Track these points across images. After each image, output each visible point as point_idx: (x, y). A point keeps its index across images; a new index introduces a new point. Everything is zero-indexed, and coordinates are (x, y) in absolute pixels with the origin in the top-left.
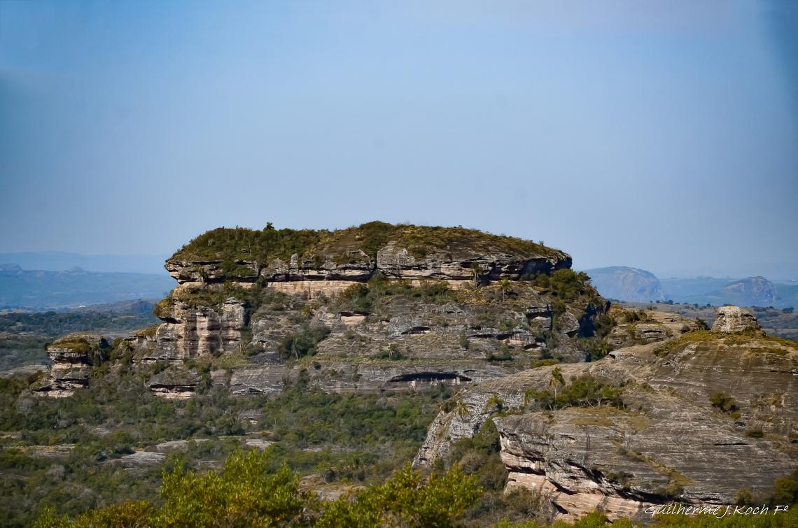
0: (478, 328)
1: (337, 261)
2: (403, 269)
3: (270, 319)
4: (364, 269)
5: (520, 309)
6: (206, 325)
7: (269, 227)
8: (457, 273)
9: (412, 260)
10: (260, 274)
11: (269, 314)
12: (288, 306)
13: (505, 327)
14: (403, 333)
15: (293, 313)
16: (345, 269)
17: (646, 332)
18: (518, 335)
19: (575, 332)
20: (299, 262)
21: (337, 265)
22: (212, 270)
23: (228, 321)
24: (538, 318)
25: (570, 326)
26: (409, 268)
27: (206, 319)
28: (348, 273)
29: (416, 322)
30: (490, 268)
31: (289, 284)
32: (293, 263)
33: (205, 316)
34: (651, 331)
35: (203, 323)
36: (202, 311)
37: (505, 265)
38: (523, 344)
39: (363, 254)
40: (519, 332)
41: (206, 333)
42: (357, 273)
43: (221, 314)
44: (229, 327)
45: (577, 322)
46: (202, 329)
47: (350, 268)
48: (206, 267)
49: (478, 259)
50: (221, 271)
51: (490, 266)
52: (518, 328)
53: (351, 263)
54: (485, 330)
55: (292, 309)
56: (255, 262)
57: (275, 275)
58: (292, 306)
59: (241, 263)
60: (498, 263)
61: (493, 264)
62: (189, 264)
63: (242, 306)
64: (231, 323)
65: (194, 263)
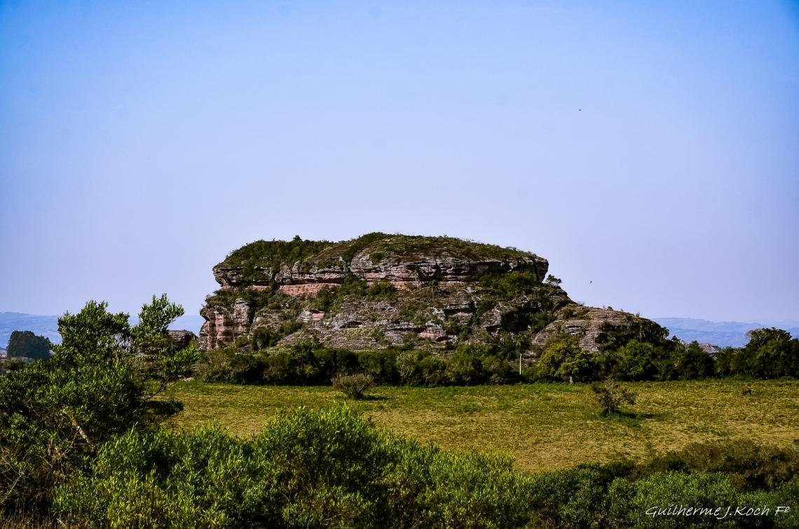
0: (397, 322)
1: (320, 266)
2: (366, 272)
3: (265, 316)
4: (338, 272)
5: (440, 306)
6: (222, 322)
7: (297, 238)
8: (405, 275)
9: (370, 265)
10: (273, 278)
11: (265, 312)
12: (284, 305)
13: (420, 322)
14: (341, 327)
15: (286, 311)
16: (324, 272)
17: (570, 327)
18: (431, 328)
19: (497, 326)
20: (299, 268)
21: (318, 269)
22: (233, 275)
23: (238, 318)
24: (460, 314)
25: (491, 321)
26: (369, 271)
27: (221, 317)
28: (327, 276)
29: (352, 318)
30: (434, 270)
31: (294, 287)
32: (295, 269)
33: (221, 314)
34: (574, 326)
35: (220, 319)
36: (218, 310)
37: (450, 268)
38: (436, 337)
39: (341, 259)
40: (431, 326)
41: (223, 329)
42: (334, 276)
43: (232, 312)
44: (238, 323)
45: (499, 318)
46: (220, 325)
47: (327, 272)
48: (229, 274)
49: (422, 262)
50: (241, 276)
51: (433, 268)
52: (429, 323)
53: (327, 267)
54: (404, 325)
55: (287, 308)
56: (270, 268)
57: (283, 279)
58: (287, 305)
59: (258, 269)
60: (442, 266)
61: (436, 267)
62: (219, 271)
63: (247, 305)
64: (239, 320)
65: (222, 270)
